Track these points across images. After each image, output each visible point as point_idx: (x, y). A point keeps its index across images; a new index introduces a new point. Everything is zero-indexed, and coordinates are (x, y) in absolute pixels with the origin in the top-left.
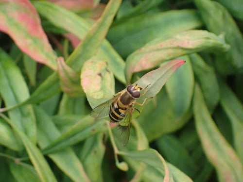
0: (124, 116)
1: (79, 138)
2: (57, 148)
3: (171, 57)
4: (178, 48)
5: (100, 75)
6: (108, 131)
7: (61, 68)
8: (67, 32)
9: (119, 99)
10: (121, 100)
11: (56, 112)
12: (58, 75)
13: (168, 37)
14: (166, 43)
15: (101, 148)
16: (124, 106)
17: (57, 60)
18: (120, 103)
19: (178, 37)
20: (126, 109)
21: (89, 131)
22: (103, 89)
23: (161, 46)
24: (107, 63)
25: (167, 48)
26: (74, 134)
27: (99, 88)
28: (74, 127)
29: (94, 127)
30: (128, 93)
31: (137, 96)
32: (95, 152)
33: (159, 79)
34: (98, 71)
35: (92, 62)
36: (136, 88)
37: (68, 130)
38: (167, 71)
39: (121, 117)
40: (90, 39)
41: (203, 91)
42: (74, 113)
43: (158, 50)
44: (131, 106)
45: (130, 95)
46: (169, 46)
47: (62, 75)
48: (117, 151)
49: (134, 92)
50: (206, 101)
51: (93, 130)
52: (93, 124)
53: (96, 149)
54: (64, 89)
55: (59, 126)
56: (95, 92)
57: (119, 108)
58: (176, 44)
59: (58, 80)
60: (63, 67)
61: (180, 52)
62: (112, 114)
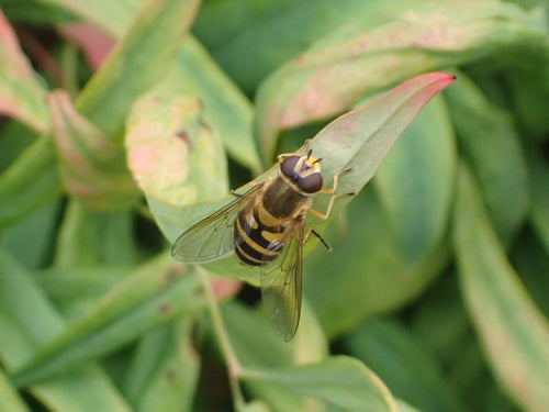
0: (280, 250)
1: (120, 333)
2: (56, 366)
3: (395, 77)
4: (414, 49)
5: (183, 136)
6: (207, 312)
7: (61, 124)
8: (73, 17)
9: (259, 201)
10: (266, 204)
11: (48, 258)
12: (52, 144)
13: (382, 20)
14: (378, 37)
15: (187, 364)
16: (277, 222)
17: (46, 101)
18: (263, 212)
19: (412, 16)
20: (282, 230)
21: (150, 313)
22: (193, 178)
23: (363, 45)
24: (201, 104)
25: (380, 53)
26: (106, 323)
27: (182, 175)
28: (106, 301)
29: (166, 299)
30: (287, 181)
31: (315, 186)
32: (171, 376)
33: (374, 134)
34: (176, 126)
35: (158, 100)
36: (309, 163)
37: (88, 310)
38: (397, 112)
39: (271, 253)
40: (145, 34)
41: (480, 183)
42: (101, 260)
43: (354, 58)
44: (299, 219)
45: (295, 187)
46: (386, 44)
47: (65, 144)
48: (236, 369)
49: (304, 175)
50: (491, 212)
51: (164, 309)
52: (162, 290)
53: (171, 364)
54: (72, 186)
55: (60, 301)
56: (170, 189)
57: (262, 227)
58: (406, 40)
59: (52, 161)
60: (67, 119)
61: (419, 61)
62: (244, 246)
